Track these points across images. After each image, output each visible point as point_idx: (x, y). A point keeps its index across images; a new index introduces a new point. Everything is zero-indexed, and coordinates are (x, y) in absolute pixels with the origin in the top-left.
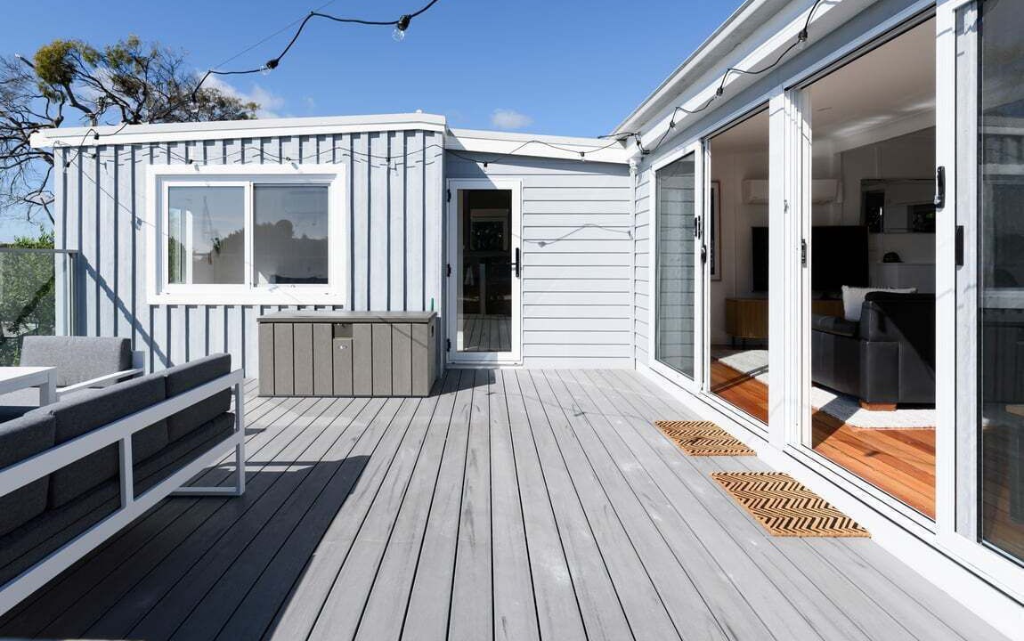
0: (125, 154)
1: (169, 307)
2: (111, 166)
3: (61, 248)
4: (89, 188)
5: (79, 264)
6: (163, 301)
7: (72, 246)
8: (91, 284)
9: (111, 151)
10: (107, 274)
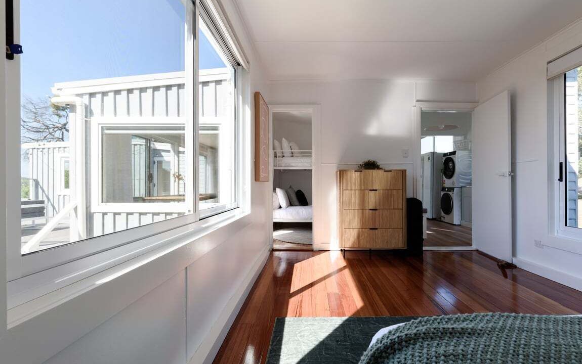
0: (51, 151)
1: (64, 196)
2: (47, 154)
3: (31, 178)
4: (40, 161)
5: (37, 183)
6: (62, 194)
7: (35, 178)
8: (40, 191)
9: (46, 150)
10: (45, 189)
